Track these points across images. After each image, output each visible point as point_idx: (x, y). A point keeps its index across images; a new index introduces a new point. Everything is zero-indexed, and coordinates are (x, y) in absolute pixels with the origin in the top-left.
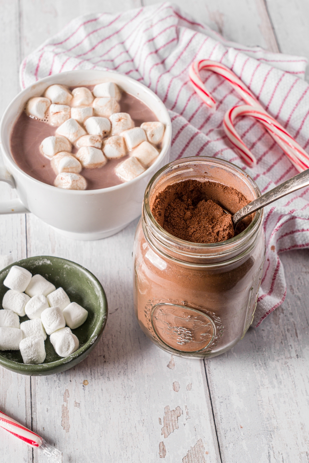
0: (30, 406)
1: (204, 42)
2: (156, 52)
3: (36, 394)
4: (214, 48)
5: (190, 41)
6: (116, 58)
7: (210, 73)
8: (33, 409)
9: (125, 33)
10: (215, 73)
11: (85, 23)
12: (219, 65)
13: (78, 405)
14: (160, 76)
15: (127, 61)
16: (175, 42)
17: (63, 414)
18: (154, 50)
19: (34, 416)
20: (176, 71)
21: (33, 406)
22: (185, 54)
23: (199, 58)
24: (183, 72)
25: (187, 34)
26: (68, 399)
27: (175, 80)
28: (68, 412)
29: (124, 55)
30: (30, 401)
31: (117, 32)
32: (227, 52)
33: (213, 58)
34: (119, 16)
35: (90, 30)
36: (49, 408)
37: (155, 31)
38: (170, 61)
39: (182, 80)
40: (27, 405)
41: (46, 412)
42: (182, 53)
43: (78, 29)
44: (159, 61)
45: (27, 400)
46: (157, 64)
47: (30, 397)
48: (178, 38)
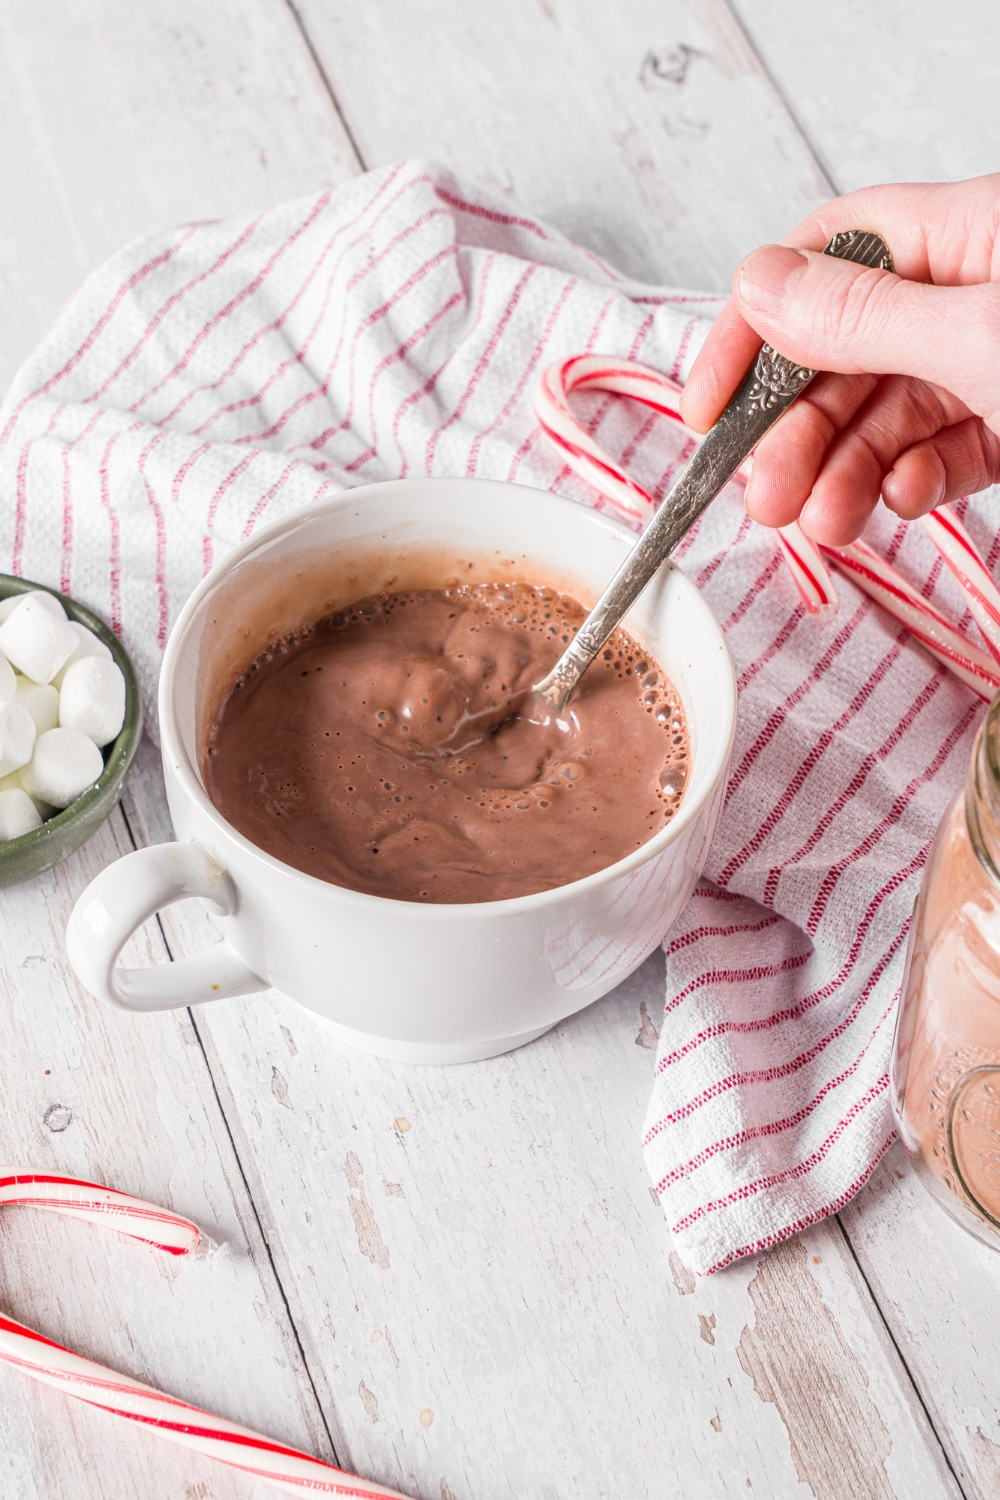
0: (252, 1215)
1: (564, 298)
2: (402, 352)
3: (259, 1178)
4: (603, 315)
5: (515, 299)
6: (267, 387)
7: (601, 398)
8: (264, 1222)
9: (279, 287)
10: (616, 395)
11: (134, 280)
12: (630, 367)
13: (394, 1189)
14: (435, 437)
15: (309, 397)
16: (460, 305)
17: (358, 1220)
18: (393, 349)
19: (271, 1241)
20: (480, 411)
21: (260, 1212)
22: (503, 346)
23: (555, 354)
24: (506, 411)
25: (497, 274)
26: (360, 1177)
27: (485, 442)
28: (372, 1212)
29: (293, 372)
30: (247, 1201)
31: (252, 288)
32: (650, 321)
33: (601, 347)
34: (250, 231)
35: (157, 299)
36: (311, 1211)
37: (389, 278)
38: (453, 381)
39: (510, 438)
40: (242, 1214)
41: (307, 1225)
42: (491, 345)
43: (116, 302)
44: (416, 386)
45: (238, 1199)
46: (414, 398)
47: (244, 1190)
48: (467, 290)
